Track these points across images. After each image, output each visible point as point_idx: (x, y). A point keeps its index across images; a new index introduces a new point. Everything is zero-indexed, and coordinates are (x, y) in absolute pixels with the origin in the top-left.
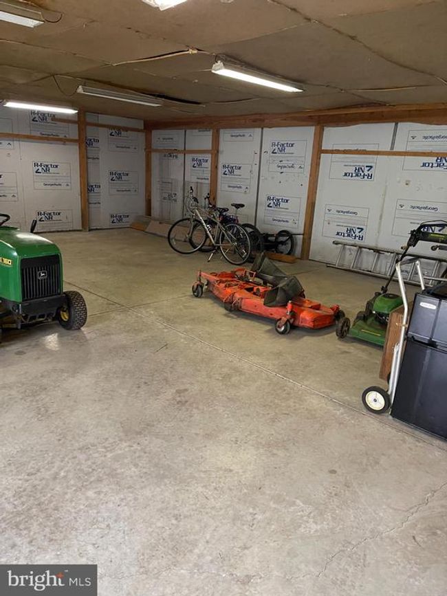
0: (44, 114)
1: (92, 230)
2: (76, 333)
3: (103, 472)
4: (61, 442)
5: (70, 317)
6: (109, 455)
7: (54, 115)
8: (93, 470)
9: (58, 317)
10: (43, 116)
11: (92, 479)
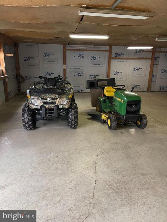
0: (140, 50)
1: (151, 92)
2: (142, 130)
3: (149, 186)
4: (134, 169)
5: (141, 123)
6: (152, 180)
7: (144, 50)
8: (146, 184)
9: (136, 123)
10: (140, 51)
11: (145, 187)
